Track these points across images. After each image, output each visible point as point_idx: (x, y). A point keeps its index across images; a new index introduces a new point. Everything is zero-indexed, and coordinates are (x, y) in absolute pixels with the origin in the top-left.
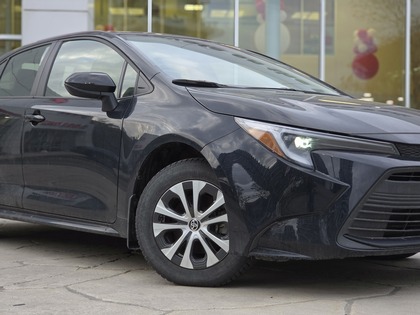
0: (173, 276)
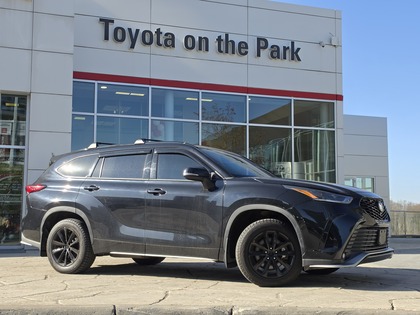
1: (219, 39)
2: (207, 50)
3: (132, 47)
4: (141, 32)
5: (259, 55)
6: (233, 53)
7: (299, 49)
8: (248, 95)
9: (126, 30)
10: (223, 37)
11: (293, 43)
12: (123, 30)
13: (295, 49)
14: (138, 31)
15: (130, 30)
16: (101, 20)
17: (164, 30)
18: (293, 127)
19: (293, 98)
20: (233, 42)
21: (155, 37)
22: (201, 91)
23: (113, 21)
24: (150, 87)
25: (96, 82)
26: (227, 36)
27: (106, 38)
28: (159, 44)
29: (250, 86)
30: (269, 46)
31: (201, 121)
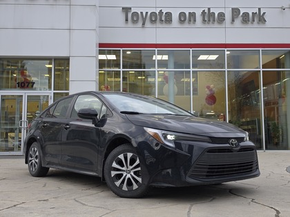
0: (120, 194)
1: (204, 12)
2: (195, 21)
3: (144, 24)
4: (149, 14)
5: (233, 20)
6: (214, 21)
7: (264, 13)
8: (226, 49)
9: (139, 13)
10: (206, 11)
11: (259, 9)
12: (137, 13)
13: (262, 13)
14: (147, 13)
15: (142, 13)
16: (123, 8)
17: (164, 11)
18: (261, 70)
19: (261, 49)
20: (214, 13)
21: (158, 17)
22: (191, 49)
23: (130, 9)
24: (156, 49)
25: (121, 49)
26: (209, 9)
27: (127, 20)
28: (161, 20)
29: (227, 43)
30: (241, 14)
31: (191, 69)
